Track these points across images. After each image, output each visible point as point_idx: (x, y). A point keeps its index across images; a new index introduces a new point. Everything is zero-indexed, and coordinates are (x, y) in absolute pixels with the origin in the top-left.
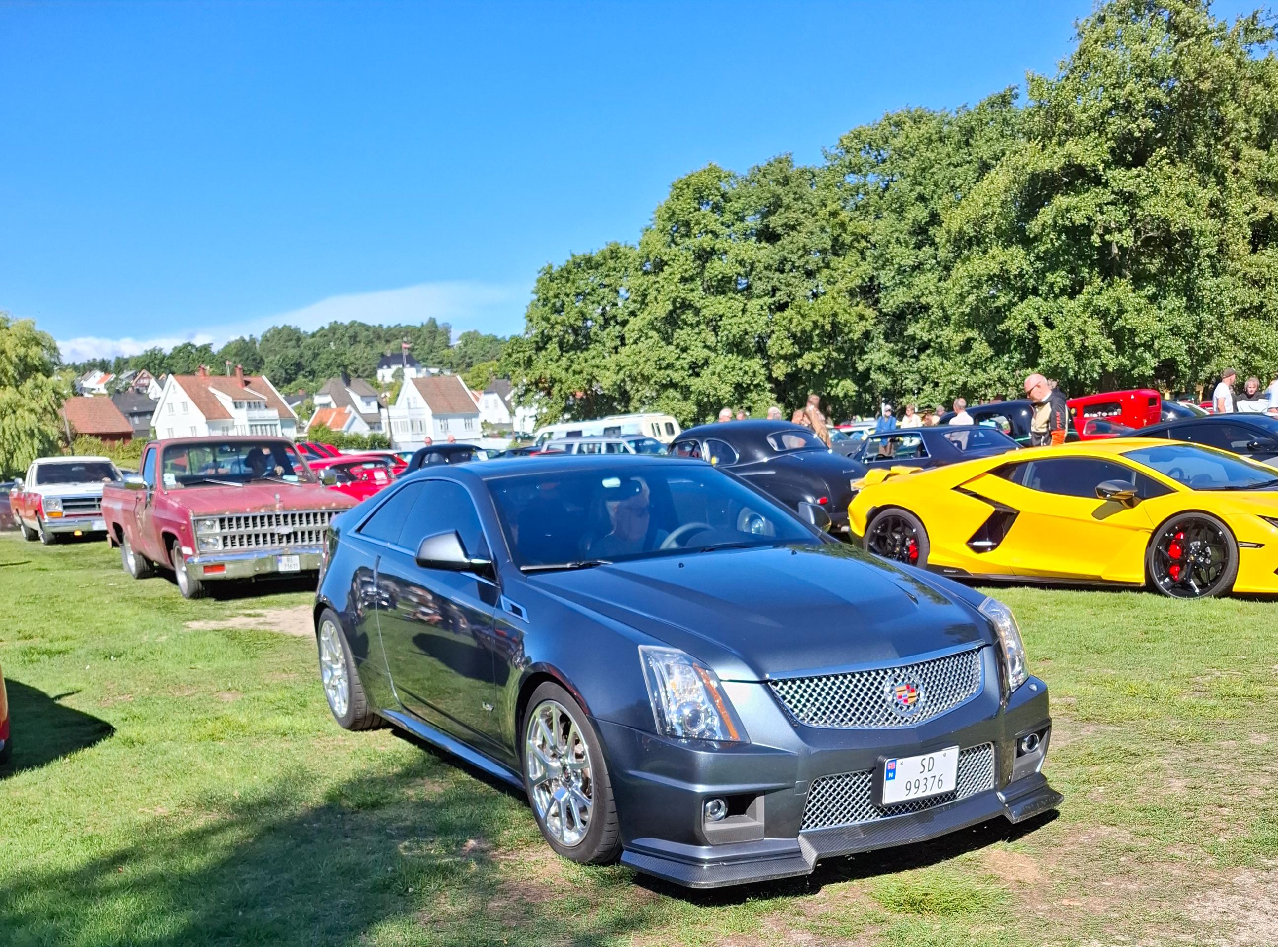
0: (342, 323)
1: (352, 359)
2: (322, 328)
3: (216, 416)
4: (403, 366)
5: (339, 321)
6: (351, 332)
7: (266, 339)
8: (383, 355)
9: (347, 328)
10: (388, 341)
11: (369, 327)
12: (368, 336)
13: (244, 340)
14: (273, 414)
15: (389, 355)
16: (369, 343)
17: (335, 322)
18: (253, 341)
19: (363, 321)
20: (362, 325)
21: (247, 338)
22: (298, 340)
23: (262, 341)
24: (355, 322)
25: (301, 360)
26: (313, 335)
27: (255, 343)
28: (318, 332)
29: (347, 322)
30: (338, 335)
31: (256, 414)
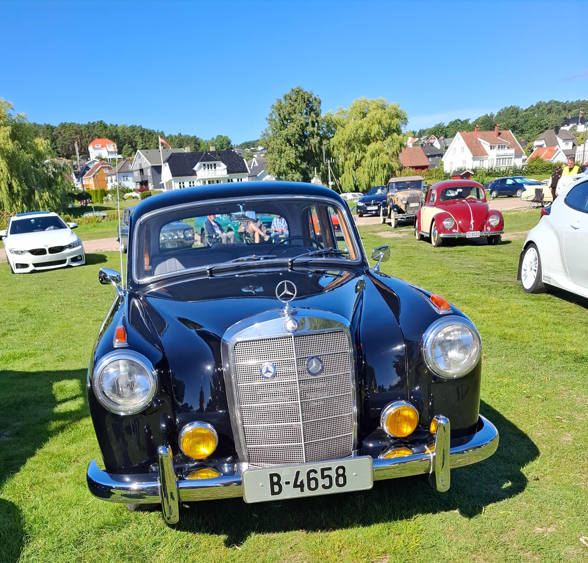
0: (544, 102)
1: (547, 122)
2: (532, 106)
3: (479, 154)
4: (578, 124)
5: (543, 101)
6: (549, 107)
7: (499, 114)
8: (565, 118)
9: (547, 105)
10: (569, 111)
11: (560, 103)
12: (558, 108)
13: (487, 115)
14: (512, 151)
15: (570, 118)
16: (559, 112)
17: (540, 102)
18: (492, 116)
19: (557, 100)
20: (556, 102)
21: (489, 115)
22: (517, 113)
23: (497, 115)
24: (552, 101)
25: (517, 124)
26: (526, 110)
27: (493, 117)
28: (530, 108)
29: (547, 102)
30: (541, 109)
31: (502, 152)
